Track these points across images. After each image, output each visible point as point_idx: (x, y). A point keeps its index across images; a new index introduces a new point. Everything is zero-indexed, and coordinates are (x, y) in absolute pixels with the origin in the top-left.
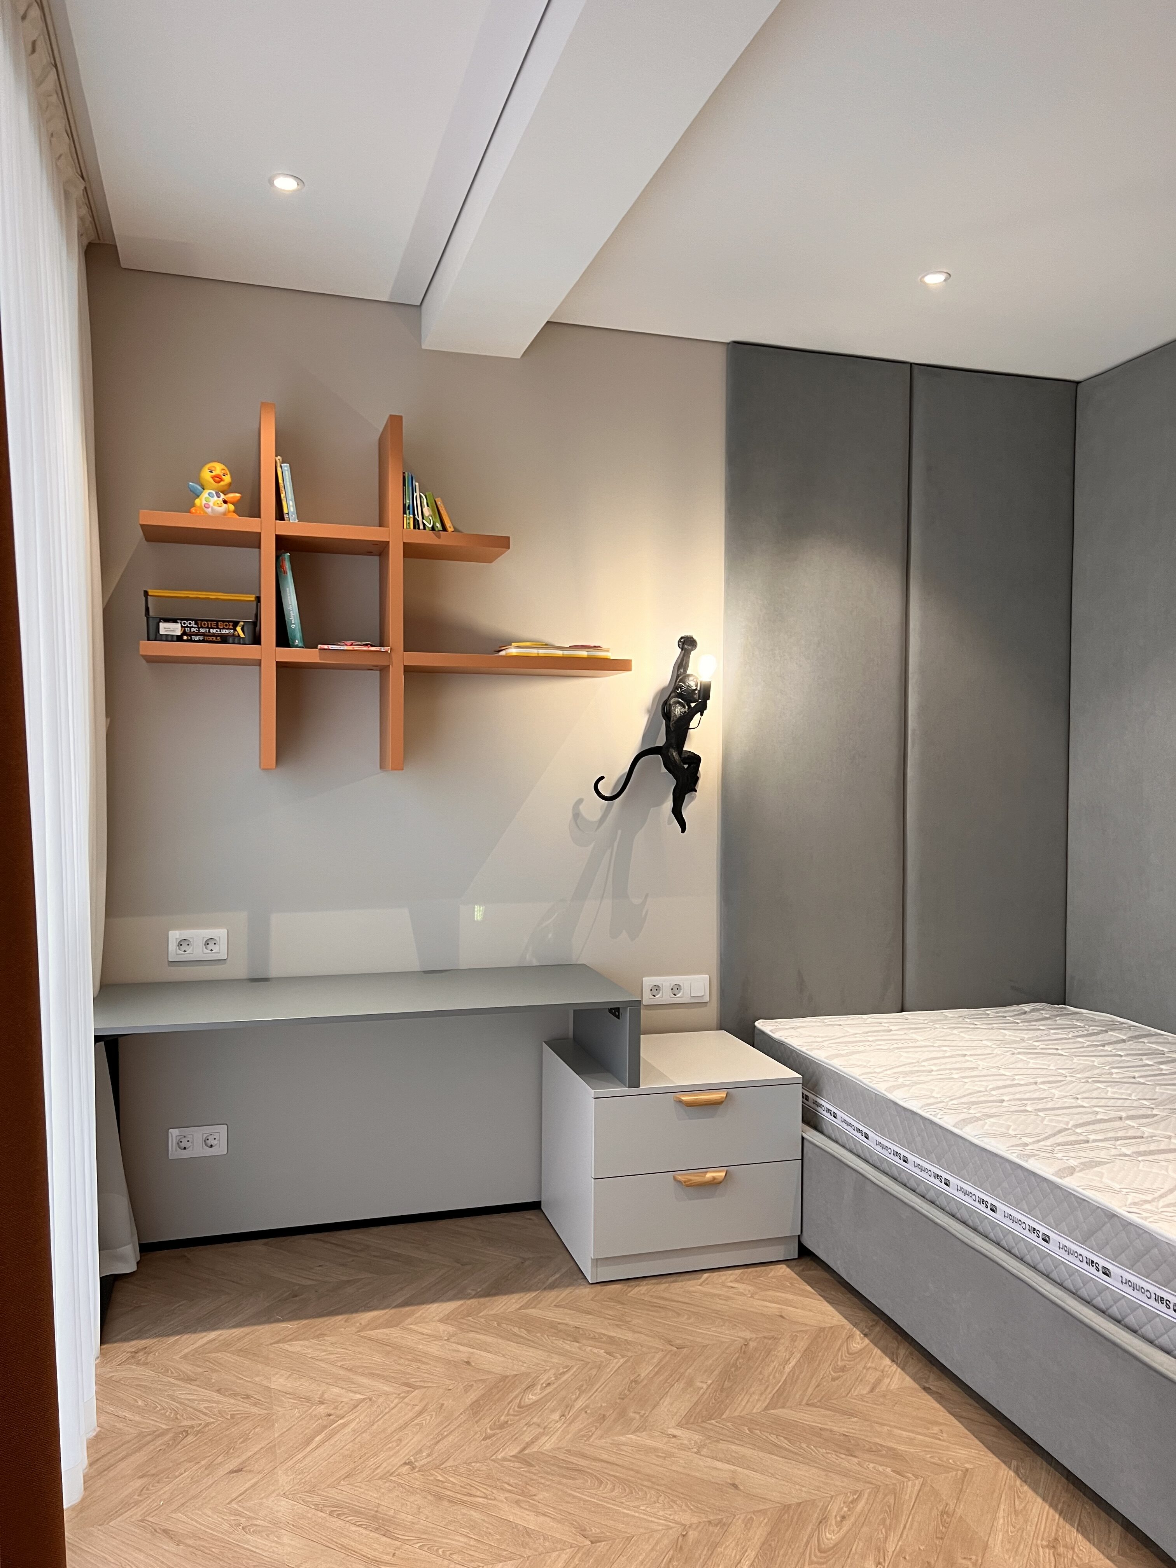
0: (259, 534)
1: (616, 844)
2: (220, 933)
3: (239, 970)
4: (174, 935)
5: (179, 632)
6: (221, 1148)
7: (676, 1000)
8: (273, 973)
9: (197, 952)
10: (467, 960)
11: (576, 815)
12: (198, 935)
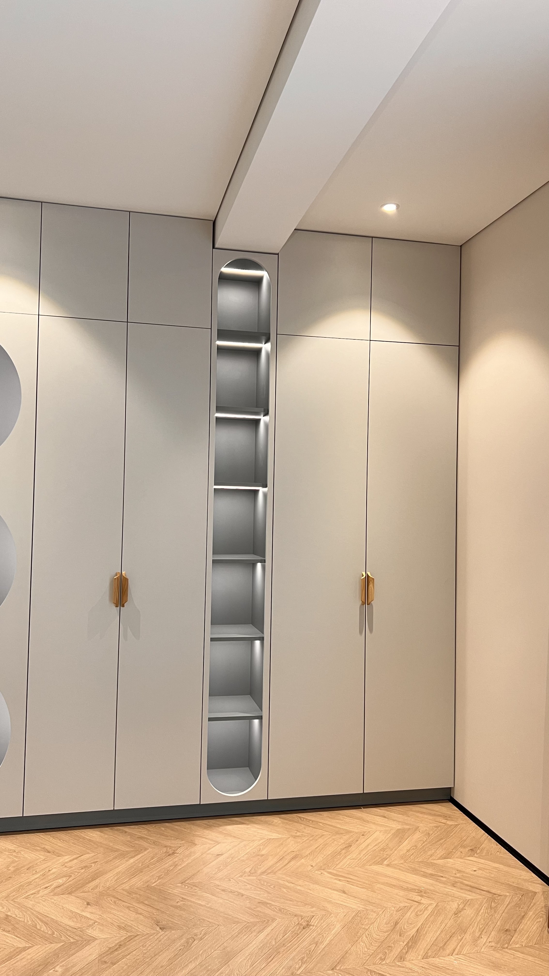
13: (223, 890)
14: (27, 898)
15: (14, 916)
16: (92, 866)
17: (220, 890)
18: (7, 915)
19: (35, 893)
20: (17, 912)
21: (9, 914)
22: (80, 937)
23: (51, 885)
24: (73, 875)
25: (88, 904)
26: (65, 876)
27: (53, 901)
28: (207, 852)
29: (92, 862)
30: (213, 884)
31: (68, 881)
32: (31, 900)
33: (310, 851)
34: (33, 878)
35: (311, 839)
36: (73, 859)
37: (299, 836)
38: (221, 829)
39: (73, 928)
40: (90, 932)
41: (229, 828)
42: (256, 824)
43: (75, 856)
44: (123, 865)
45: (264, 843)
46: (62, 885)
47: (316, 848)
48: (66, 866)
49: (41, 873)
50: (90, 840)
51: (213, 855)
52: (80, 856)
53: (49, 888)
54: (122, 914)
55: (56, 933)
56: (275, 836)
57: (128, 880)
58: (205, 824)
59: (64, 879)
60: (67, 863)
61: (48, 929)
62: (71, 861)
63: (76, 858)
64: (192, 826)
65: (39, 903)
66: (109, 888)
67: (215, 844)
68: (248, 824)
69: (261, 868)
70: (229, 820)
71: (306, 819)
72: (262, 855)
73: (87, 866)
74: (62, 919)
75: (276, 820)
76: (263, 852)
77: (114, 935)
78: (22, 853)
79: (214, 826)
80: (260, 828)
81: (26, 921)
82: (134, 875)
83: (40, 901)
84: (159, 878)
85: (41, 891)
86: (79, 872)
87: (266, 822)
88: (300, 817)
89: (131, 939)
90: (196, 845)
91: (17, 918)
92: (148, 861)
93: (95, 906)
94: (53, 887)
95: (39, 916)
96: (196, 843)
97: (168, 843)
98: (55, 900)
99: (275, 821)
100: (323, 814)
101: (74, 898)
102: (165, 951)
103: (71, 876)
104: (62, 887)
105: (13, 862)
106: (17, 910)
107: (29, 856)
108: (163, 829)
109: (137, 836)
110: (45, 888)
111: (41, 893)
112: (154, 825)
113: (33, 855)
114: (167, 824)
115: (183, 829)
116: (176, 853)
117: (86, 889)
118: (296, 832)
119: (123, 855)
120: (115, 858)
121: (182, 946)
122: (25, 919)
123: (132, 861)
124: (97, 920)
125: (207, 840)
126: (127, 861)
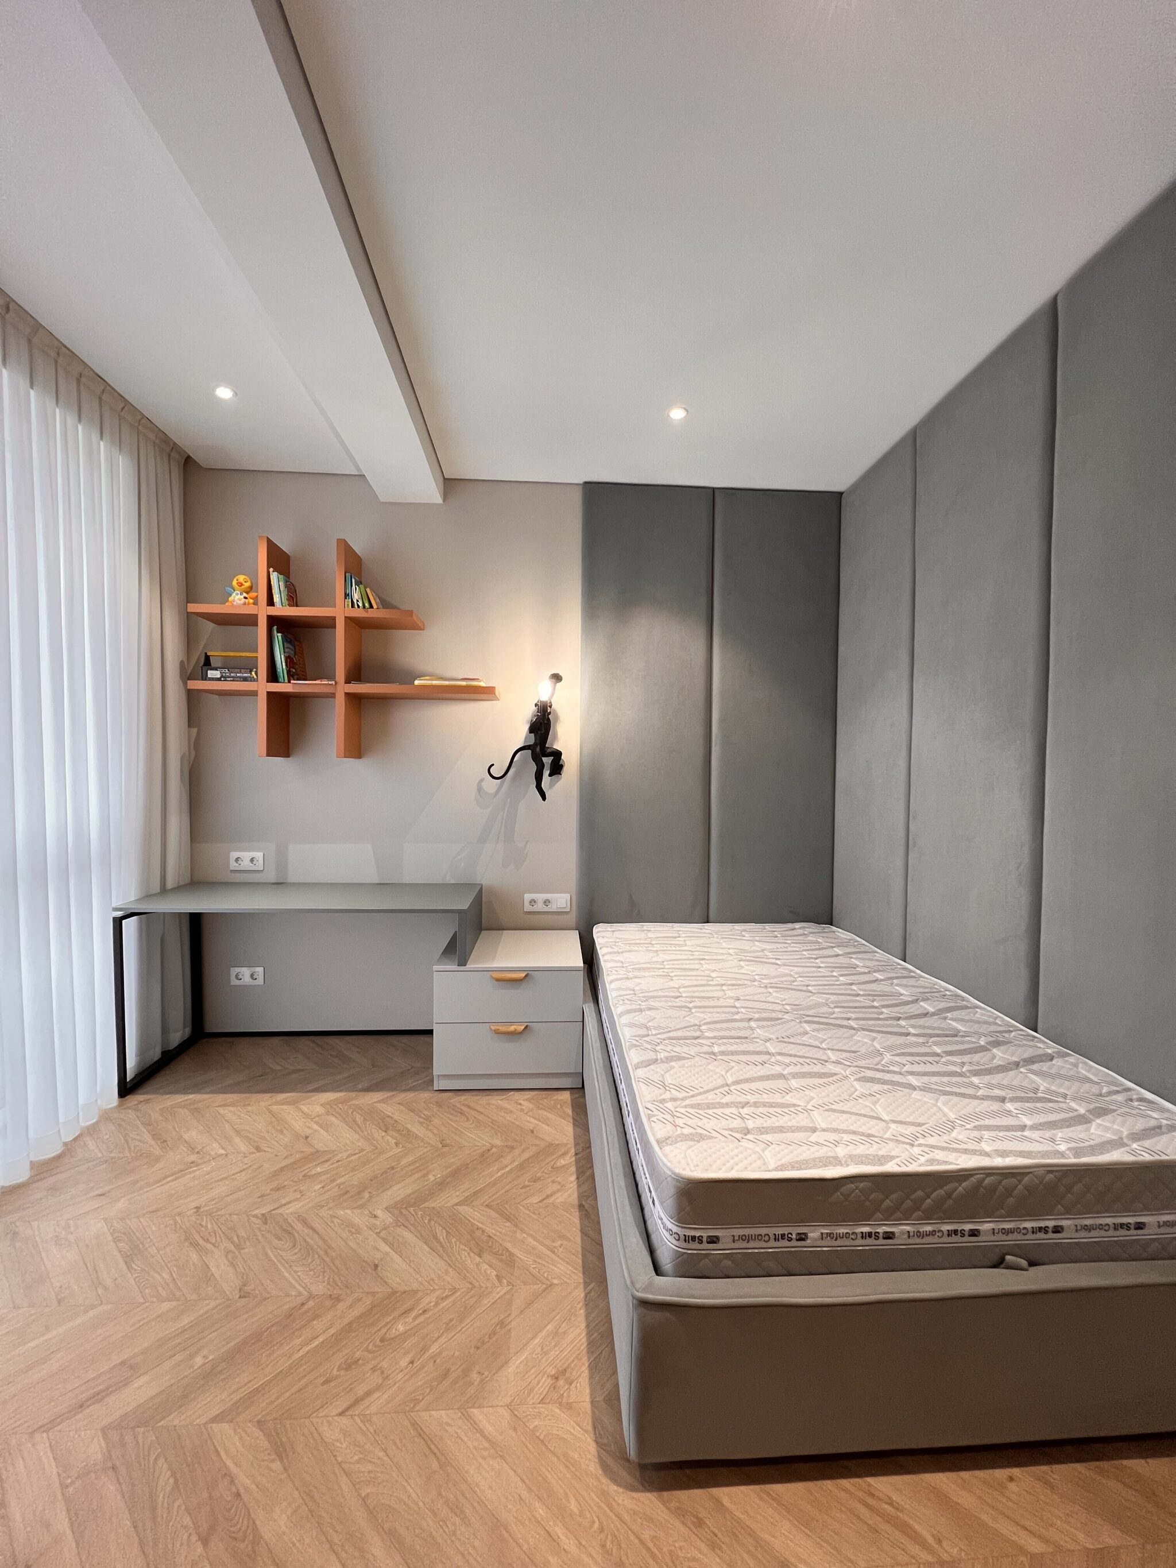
0: (257, 615)
1: (506, 809)
2: (259, 855)
3: (271, 877)
4: (234, 855)
5: (219, 676)
6: (260, 981)
7: (546, 909)
8: (292, 878)
9: (246, 864)
10: (408, 879)
11: (480, 789)
12: (246, 856)
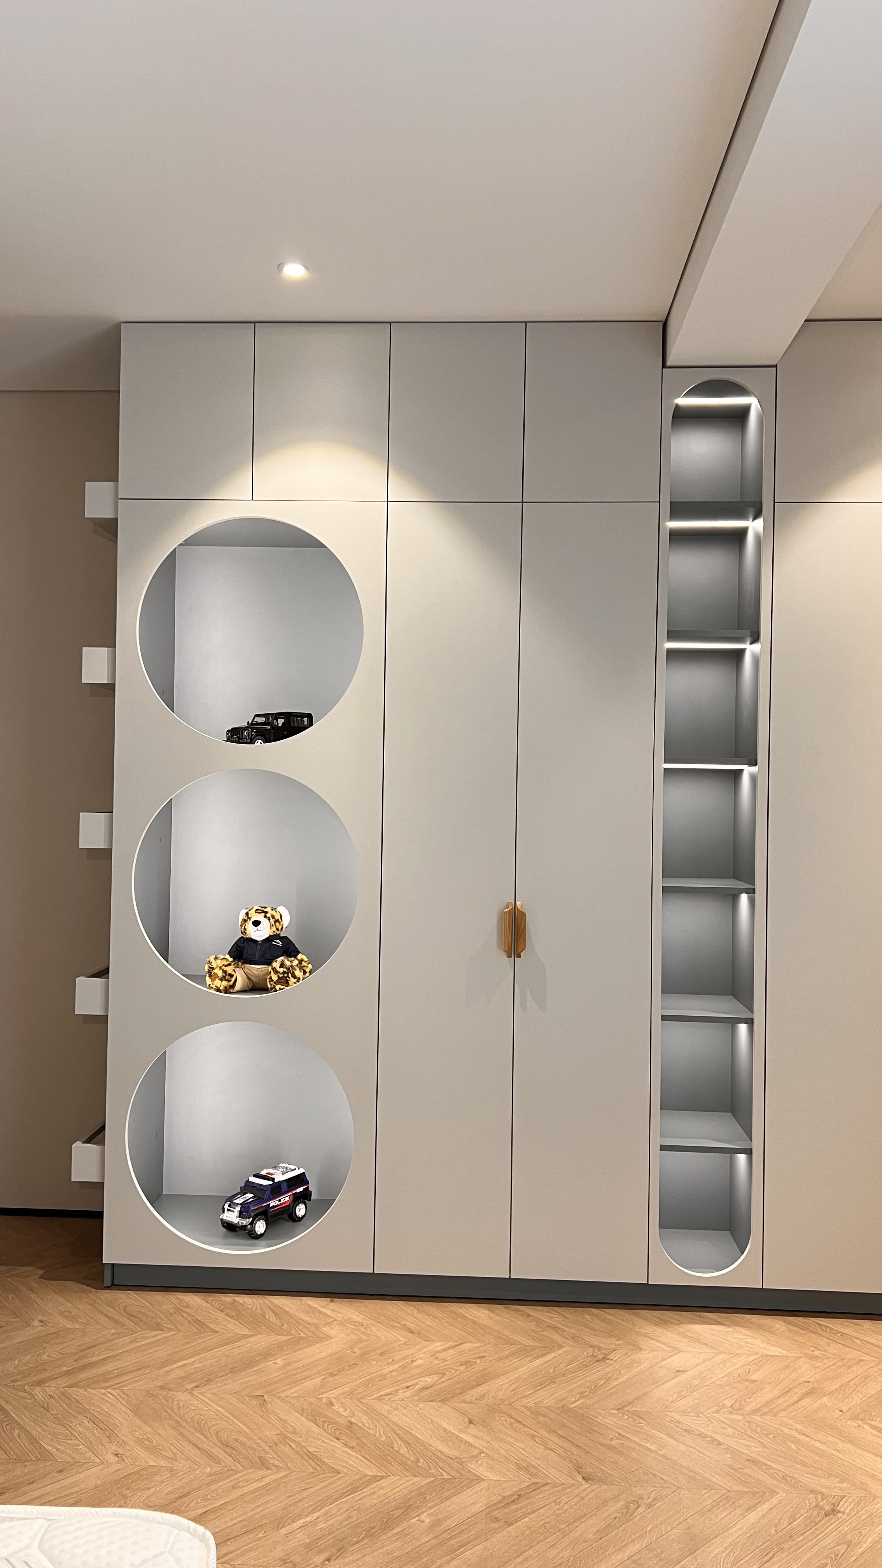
13: (686, 1431)
14: (379, 1399)
15: (360, 1424)
16: (476, 1362)
17: (681, 1430)
18: (351, 1423)
19: (391, 1394)
20: (364, 1418)
21: (353, 1420)
22: (458, 1472)
23: (417, 1384)
24: (448, 1373)
25: (471, 1422)
26: (436, 1373)
27: (418, 1409)
28: (661, 1364)
29: (476, 1356)
30: (670, 1418)
31: (440, 1381)
32: (386, 1404)
33: (838, 1385)
34: (387, 1370)
35: (840, 1364)
36: (449, 1348)
37: (817, 1357)
38: (683, 1328)
39: (447, 1457)
40: (474, 1468)
41: (698, 1328)
42: (742, 1326)
43: (450, 1344)
44: (526, 1367)
45: (756, 1361)
46: (432, 1386)
47: (849, 1381)
48: (437, 1358)
49: (401, 1364)
50: (474, 1322)
51: (669, 1369)
52: (458, 1345)
53: (412, 1389)
54: (522, 1446)
55: (421, 1460)
56: (774, 1351)
57: (531, 1392)
58: (658, 1318)
59: (435, 1378)
60: (438, 1352)
61: (410, 1452)
62: (444, 1350)
63: (453, 1347)
64: (634, 1318)
65: (396, 1409)
66: (502, 1401)
67: (672, 1352)
68: (729, 1326)
69: (751, 1402)
70: (697, 1316)
71: (831, 1329)
72: (754, 1381)
73: (468, 1361)
74: (432, 1440)
75: (777, 1324)
76: (754, 1377)
77: (511, 1478)
78: (374, 1329)
79: (670, 1322)
80: (749, 1335)
81: (377, 1435)
82: (541, 1385)
83: (399, 1406)
84: (582, 1395)
85: (400, 1391)
86: (457, 1370)
87: (760, 1327)
88: (819, 1325)
89: (536, 1487)
90: (641, 1349)
91: (364, 1428)
92: (563, 1366)
93: (482, 1427)
94: (418, 1387)
95: (397, 1429)
96: (642, 1346)
97: (594, 1341)
98: (421, 1409)
99: (777, 1326)
100: (861, 1324)
101: (449, 1409)
102: (591, 1516)
103: (445, 1374)
104: (431, 1390)
105: (360, 1341)
106: (365, 1417)
107: (383, 1334)
108: (588, 1317)
109: (546, 1324)
110: (407, 1387)
111: (401, 1394)
112: (573, 1310)
113: (389, 1334)
114: (594, 1310)
115: (621, 1322)
116: (608, 1359)
117: (467, 1397)
118: (813, 1348)
119: (524, 1351)
120: (513, 1354)
121: (618, 1513)
122: (376, 1432)
123: (538, 1362)
124: (484, 1450)
125: (660, 1345)
126: (531, 1361)
